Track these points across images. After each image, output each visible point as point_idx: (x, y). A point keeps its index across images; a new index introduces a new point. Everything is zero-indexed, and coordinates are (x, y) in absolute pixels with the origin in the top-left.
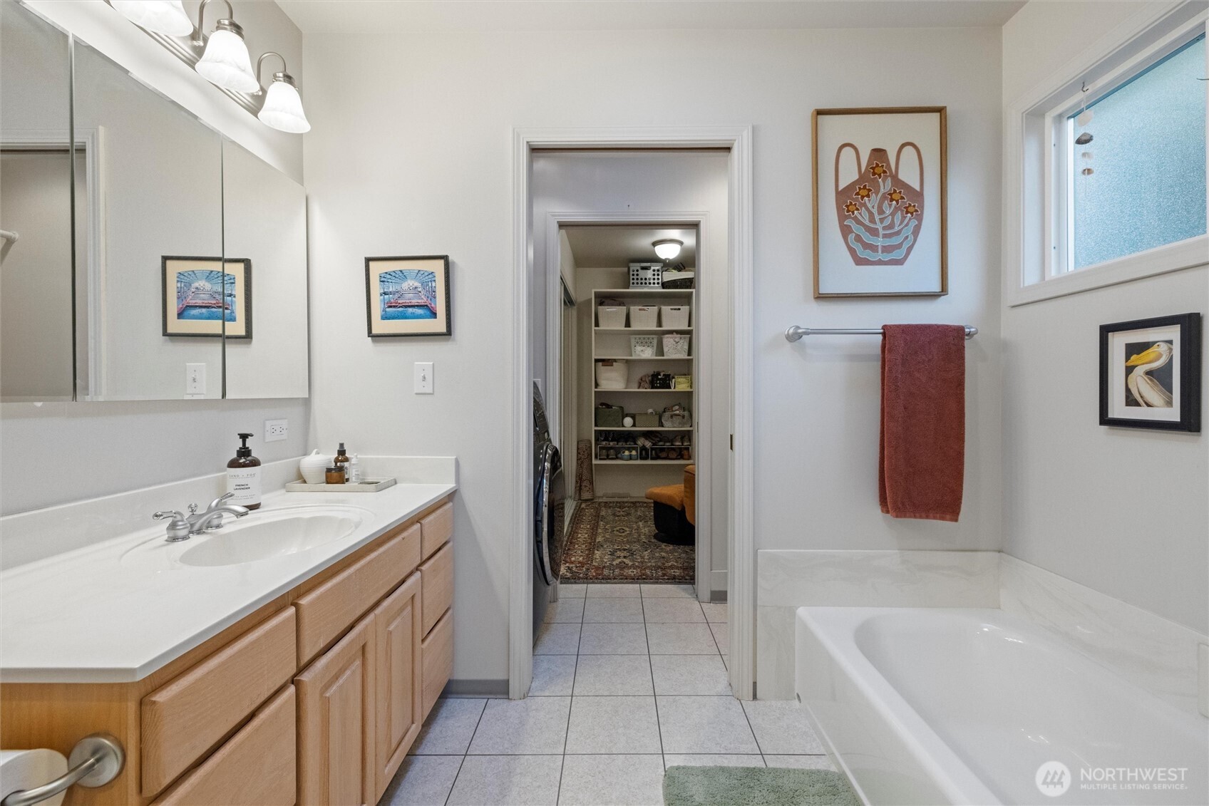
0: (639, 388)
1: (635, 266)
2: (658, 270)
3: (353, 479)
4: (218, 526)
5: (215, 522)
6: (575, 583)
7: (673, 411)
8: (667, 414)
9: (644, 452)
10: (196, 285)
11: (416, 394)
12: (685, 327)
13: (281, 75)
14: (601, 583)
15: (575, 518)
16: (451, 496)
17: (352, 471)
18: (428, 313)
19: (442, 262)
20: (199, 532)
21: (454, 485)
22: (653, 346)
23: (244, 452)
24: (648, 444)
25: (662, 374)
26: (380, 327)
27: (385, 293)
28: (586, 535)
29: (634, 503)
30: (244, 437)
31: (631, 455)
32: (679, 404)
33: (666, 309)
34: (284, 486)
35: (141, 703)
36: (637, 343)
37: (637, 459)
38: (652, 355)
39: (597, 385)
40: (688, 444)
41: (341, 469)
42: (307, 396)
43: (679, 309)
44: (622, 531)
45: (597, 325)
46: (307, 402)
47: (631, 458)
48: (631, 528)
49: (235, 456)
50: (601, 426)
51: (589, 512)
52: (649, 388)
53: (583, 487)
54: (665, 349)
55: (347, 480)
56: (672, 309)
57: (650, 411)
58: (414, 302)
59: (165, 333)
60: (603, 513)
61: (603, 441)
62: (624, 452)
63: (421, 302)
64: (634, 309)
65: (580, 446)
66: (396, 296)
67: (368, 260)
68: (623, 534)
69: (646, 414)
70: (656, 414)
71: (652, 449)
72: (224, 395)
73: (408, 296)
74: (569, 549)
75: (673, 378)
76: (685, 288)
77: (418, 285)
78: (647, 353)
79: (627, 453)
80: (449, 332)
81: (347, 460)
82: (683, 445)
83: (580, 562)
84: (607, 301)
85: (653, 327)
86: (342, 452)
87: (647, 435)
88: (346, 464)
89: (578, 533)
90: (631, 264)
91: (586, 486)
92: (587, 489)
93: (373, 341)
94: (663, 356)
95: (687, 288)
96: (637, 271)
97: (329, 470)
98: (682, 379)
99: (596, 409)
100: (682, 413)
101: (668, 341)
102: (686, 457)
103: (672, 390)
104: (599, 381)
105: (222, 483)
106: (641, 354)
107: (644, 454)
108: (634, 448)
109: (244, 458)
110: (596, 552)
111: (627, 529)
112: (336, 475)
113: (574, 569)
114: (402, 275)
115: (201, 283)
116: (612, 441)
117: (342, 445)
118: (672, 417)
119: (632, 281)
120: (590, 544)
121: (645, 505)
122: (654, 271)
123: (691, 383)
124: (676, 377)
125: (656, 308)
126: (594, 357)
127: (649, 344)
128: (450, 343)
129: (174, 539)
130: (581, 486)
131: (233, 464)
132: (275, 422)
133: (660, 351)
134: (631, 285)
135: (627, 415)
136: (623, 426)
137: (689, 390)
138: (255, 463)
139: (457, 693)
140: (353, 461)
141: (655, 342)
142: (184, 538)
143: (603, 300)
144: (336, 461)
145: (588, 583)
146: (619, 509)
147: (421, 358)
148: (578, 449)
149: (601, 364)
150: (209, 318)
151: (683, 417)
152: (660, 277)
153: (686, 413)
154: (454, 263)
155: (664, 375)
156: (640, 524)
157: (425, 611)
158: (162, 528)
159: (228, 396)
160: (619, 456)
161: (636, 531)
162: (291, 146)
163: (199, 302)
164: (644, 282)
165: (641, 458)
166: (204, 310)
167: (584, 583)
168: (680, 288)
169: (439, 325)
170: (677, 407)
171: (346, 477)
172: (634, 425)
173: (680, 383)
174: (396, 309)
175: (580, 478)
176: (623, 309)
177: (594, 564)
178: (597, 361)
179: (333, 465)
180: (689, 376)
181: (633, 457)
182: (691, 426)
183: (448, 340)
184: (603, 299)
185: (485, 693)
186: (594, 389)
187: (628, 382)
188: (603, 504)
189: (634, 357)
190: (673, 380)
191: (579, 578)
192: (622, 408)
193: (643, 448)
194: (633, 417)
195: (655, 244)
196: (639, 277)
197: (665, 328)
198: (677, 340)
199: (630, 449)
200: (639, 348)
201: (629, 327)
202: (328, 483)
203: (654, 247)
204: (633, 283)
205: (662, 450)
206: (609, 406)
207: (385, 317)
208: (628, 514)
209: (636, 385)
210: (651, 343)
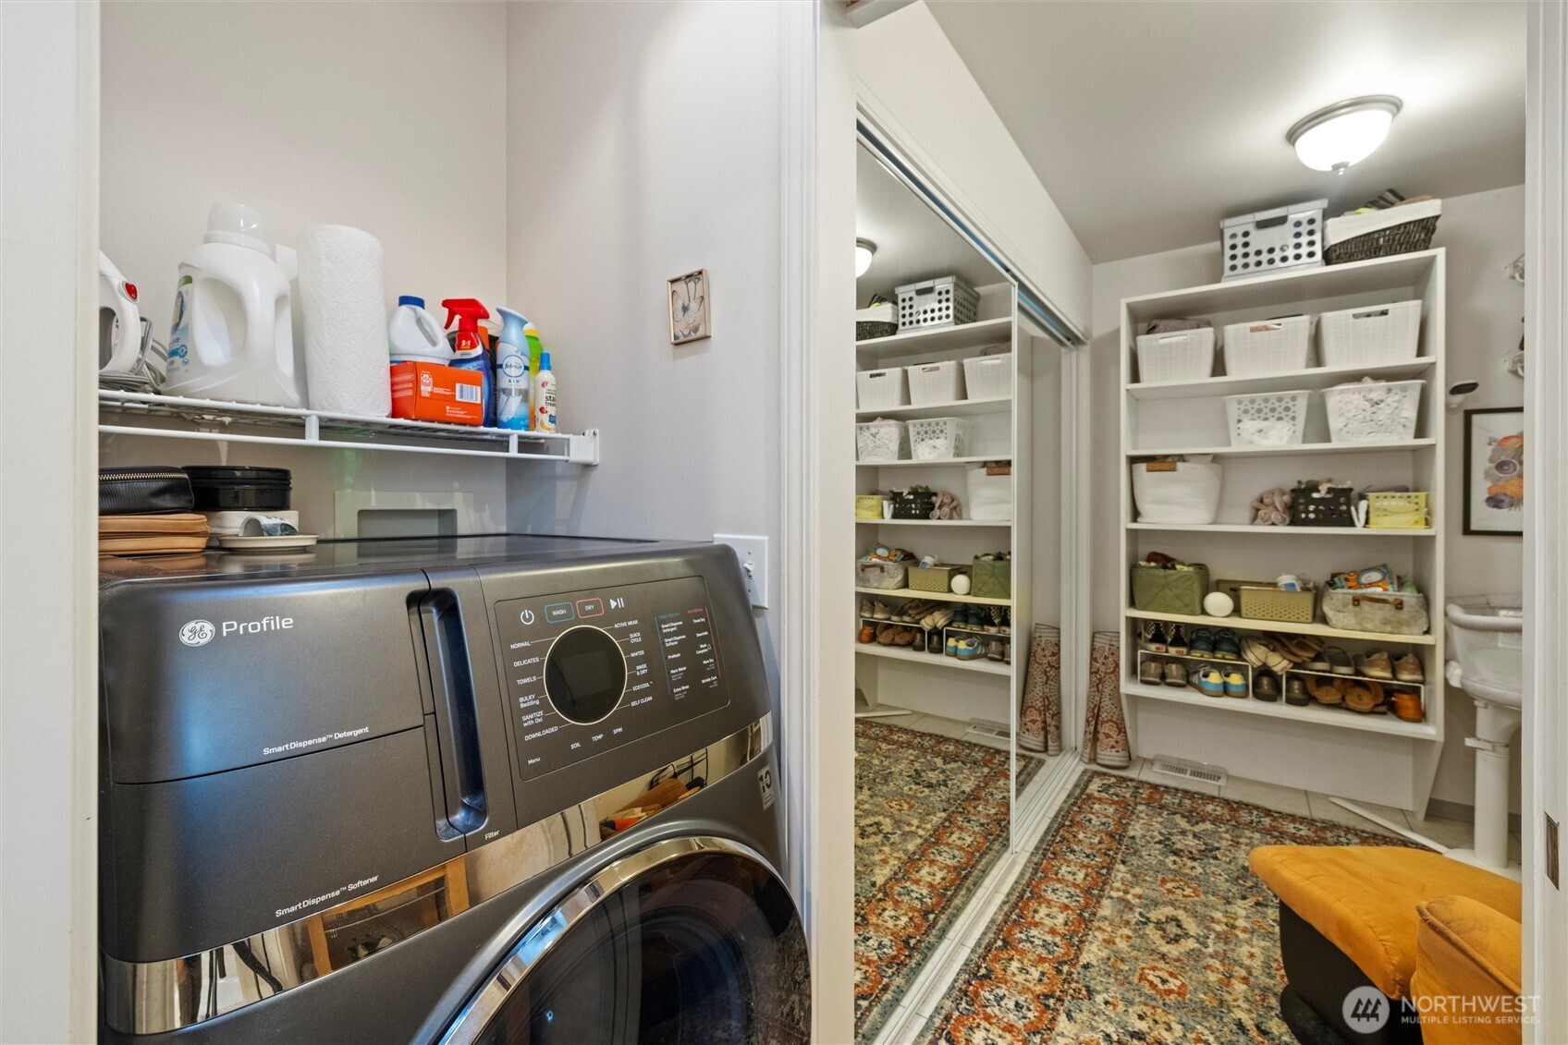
0: (1254, 520)
1: (1234, 226)
2: (1311, 221)
7: (1360, 585)
8: (1341, 595)
9: (1265, 681)
12: (1409, 358)
15: (1057, 831)
22: (1293, 418)
24: (1279, 664)
25: (1324, 488)
29: (1234, 806)
31: (1225, 685)
32: (1382, 568)
33: (1336, 321)
36: (1246, 412)
37: (1244, 696)
38: (1290, 441)
39: (1136, 515)
40: (1418, 677)
43: (1384, 313)
44: (1172, 930)
45: (1135, 377)
47: (1226, 690)
48: (1206, 921)
50: (1145, 608)
51: (1102, 814)
52: (1283, 522)
53: (1101, 736)
54: (1335, 423)
56: (1355, 316)
57: (1285, 579)
60: (1136, 829)
61: (1152, 641)
62: (1206, 676)
64: (1236, 333)
65: (1097, 645)
68: (1173, 950)
69: (1274, 585)
70: (1305, 589)
71: (1292, 677)
75: (1362, 497)
76: (1407, 251)
78: (1280, 436)
79: (1215, 678)
82: (1395, 678)
84: (1162, 324)
85: (1298, 366)
87: (1274, 640)
90: (1228, 222)
91: (1108, 736)
92: (1112, 742)
94: (1328, 439)
95: (1414, 247)
96: (1246, 234)
98: (1395, 502)
99: (1133, 568)
100: (1391, 593)
101: (1341, 401)
102: (1411, 712)
103: (1359, 529)
104: (1141, 506)
106: (1257, 438)
107: (1265, 685)
108: (1237, 669)
111: (1191, 926)
116: (1172, 644)
118: (1357, 601)
119: (1228, 263)
121: (1267, 821)
122: (1298, 224)
123: (1429, 513)
124: (1371, 495)
125: (1306, 318)
126: (1127, 449)
127: (1285, 414)
130: (1096, 732)
133: (1318, 424)
134: (1227, 272)
135: (1219, 586)
136: (1204, 612)
137: (1421, 531)
141: (1301, 407)
143: (1154, 322)
146: (1183, 824)
148: (1093, 649)
149: (1143, 466)
151: (1399, 605)
152: (1317, 237)
153: (1409, 596)
155: (1330, 490)
156: (1241, 909)
160: (1195, 679)
161: (1221, 947)
164: (1270, 256)
165: (1259, 696)
168: (1387, 254)
170: (1376, 576)
172: (1237, 611)
173: (1386, 512)
175: (1095, 717)
176: (1207, 333)
178: (1133, 460)
180: (1422, 495)
181: (1232, 689)
182: (1427, 632)
184: (1151, 319)
186: (1125, 523)
187: (1220, 507)
188: (1145, 793)
189: (1235, 448)
190: (1363, 505)
192: (1201, 568)
193: (1264, 671)
194: (1233, 590)
195: (1292, 136)
196: (1251, 250)
197: (1333, 366)
198: (1375, 396)
199: (1224, 669)
200: (1250, 426)
201: (1223, 373)
203: (1293, 144)
204: (1233, 268)
205: (1323, 681)
206: (1166, 562)
208: (1209, 852)
209: (1247, 514)
210: (1287, 409)
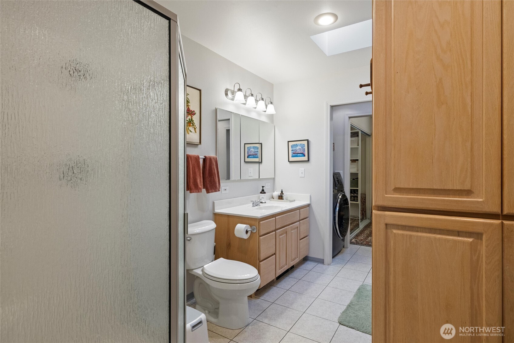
3: (284, 199)
4: (259, 205)
5: (259, 204)
6: (357, 245)
10: (251, 150)
11: (300, 177)
13: (270, 103)
14: (367, 246)
16: (309, 205)
17: (284, 197)
18: (303, 155)
19: (307, 141)
20: (257, 206)
21: (309, 202)
23: (263, 190)
26: (292, 159)
27: (292, 150)
28: (368, 232)
30: (263, 187)
34: (269, 199)
35: (259, 222)
41: (282, 196)
42: (274, 177)
46: (274, 179)
49: (261, 191)
55: (283, 199)
58: (300, 152)
59: (245, 162)
63: (301, 152)
66: (295, 151)
67: (288, 142)
72: (259, 178)
73: (298, 151)
74: (359, 235)
77: (300, 148)
80: (308, 160)
81: (283, 194)
83: (361, 239)
86: (282, 192)
88: (283, 195)
89: (365, 231)
93: (290, 163)
97: (279, 196)
105: (259, 197)
109: (263, 192)
110: (370, 237)
112: (281, 197)
113: (358, 241)
114: (297, 145)
115: (252, 150)
117: (282, 190)
120: (369, 235)
128: (309, 163)
129: (253, 206)
131: (261, 193)
132: (267, 184)
138: (265, 193)
139: (310, 260)
140: (285, 194)
142: (255, 206)
144: (281, 194)
145: (361, 246)
147: (301, 167)
150: (253, 158)
154: (310, 141)
157: (301, 232)
158: (251, 204)
159: (260, 178)
162: (271, 117)
163: (251, 154)
166: (252, 156)
167: (360, 245)
169: (306, 158)
171: (283, 198)
174: (295, 154)
177: (367, 240)
179: (280, 195)
183: (308, 162)
185: (317, 262)
191: (358, 243)
202: (279, 199)
207: (292, 157)
